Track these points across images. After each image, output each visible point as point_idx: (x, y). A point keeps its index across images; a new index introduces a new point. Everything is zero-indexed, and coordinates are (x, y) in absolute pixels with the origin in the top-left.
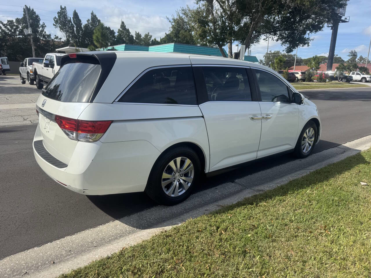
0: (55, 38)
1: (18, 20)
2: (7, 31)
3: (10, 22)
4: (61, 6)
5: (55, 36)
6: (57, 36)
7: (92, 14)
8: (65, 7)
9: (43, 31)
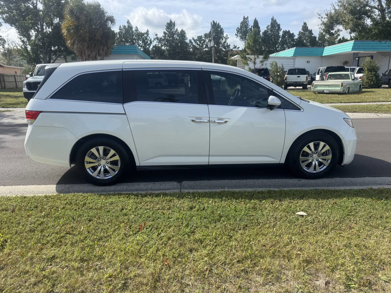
0: (234, 48)
1: (206, 35)
2: (196, 46)
3: (200, 38)
4: (244, 17)
5: (234, 45)
6: (235, 45)
7: (272, 19)
8: (248, 17)
9: (225, 42)
